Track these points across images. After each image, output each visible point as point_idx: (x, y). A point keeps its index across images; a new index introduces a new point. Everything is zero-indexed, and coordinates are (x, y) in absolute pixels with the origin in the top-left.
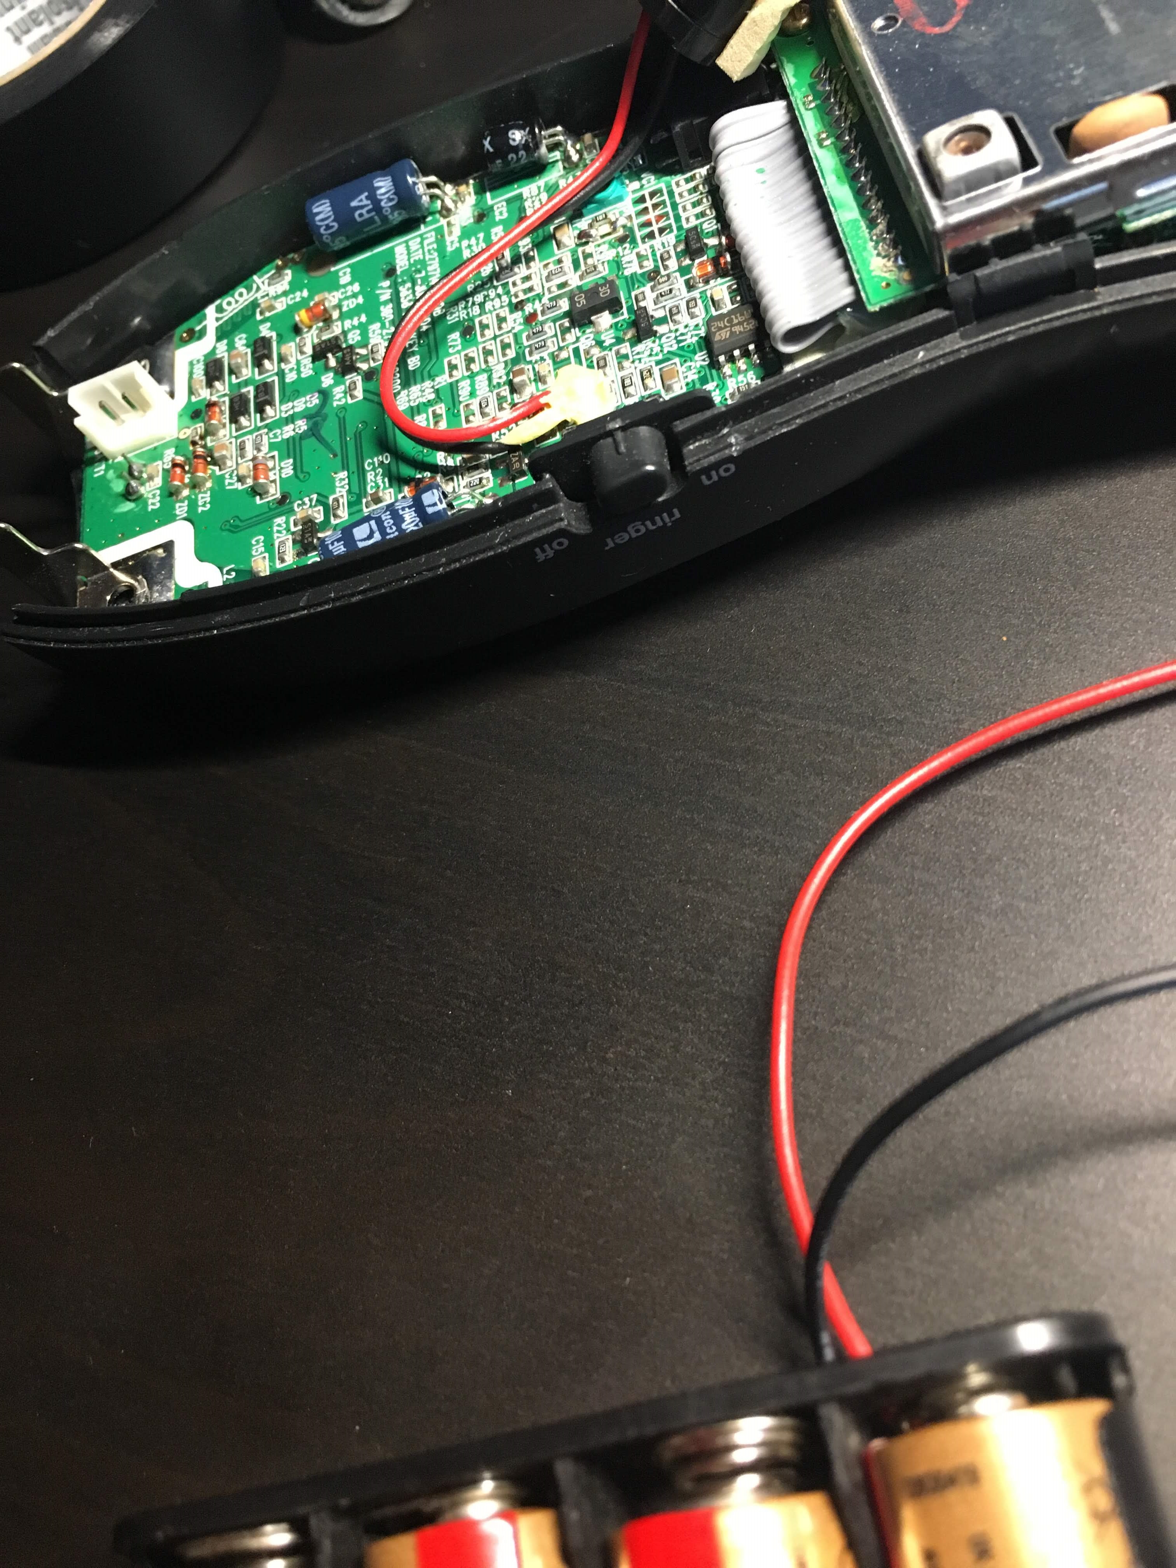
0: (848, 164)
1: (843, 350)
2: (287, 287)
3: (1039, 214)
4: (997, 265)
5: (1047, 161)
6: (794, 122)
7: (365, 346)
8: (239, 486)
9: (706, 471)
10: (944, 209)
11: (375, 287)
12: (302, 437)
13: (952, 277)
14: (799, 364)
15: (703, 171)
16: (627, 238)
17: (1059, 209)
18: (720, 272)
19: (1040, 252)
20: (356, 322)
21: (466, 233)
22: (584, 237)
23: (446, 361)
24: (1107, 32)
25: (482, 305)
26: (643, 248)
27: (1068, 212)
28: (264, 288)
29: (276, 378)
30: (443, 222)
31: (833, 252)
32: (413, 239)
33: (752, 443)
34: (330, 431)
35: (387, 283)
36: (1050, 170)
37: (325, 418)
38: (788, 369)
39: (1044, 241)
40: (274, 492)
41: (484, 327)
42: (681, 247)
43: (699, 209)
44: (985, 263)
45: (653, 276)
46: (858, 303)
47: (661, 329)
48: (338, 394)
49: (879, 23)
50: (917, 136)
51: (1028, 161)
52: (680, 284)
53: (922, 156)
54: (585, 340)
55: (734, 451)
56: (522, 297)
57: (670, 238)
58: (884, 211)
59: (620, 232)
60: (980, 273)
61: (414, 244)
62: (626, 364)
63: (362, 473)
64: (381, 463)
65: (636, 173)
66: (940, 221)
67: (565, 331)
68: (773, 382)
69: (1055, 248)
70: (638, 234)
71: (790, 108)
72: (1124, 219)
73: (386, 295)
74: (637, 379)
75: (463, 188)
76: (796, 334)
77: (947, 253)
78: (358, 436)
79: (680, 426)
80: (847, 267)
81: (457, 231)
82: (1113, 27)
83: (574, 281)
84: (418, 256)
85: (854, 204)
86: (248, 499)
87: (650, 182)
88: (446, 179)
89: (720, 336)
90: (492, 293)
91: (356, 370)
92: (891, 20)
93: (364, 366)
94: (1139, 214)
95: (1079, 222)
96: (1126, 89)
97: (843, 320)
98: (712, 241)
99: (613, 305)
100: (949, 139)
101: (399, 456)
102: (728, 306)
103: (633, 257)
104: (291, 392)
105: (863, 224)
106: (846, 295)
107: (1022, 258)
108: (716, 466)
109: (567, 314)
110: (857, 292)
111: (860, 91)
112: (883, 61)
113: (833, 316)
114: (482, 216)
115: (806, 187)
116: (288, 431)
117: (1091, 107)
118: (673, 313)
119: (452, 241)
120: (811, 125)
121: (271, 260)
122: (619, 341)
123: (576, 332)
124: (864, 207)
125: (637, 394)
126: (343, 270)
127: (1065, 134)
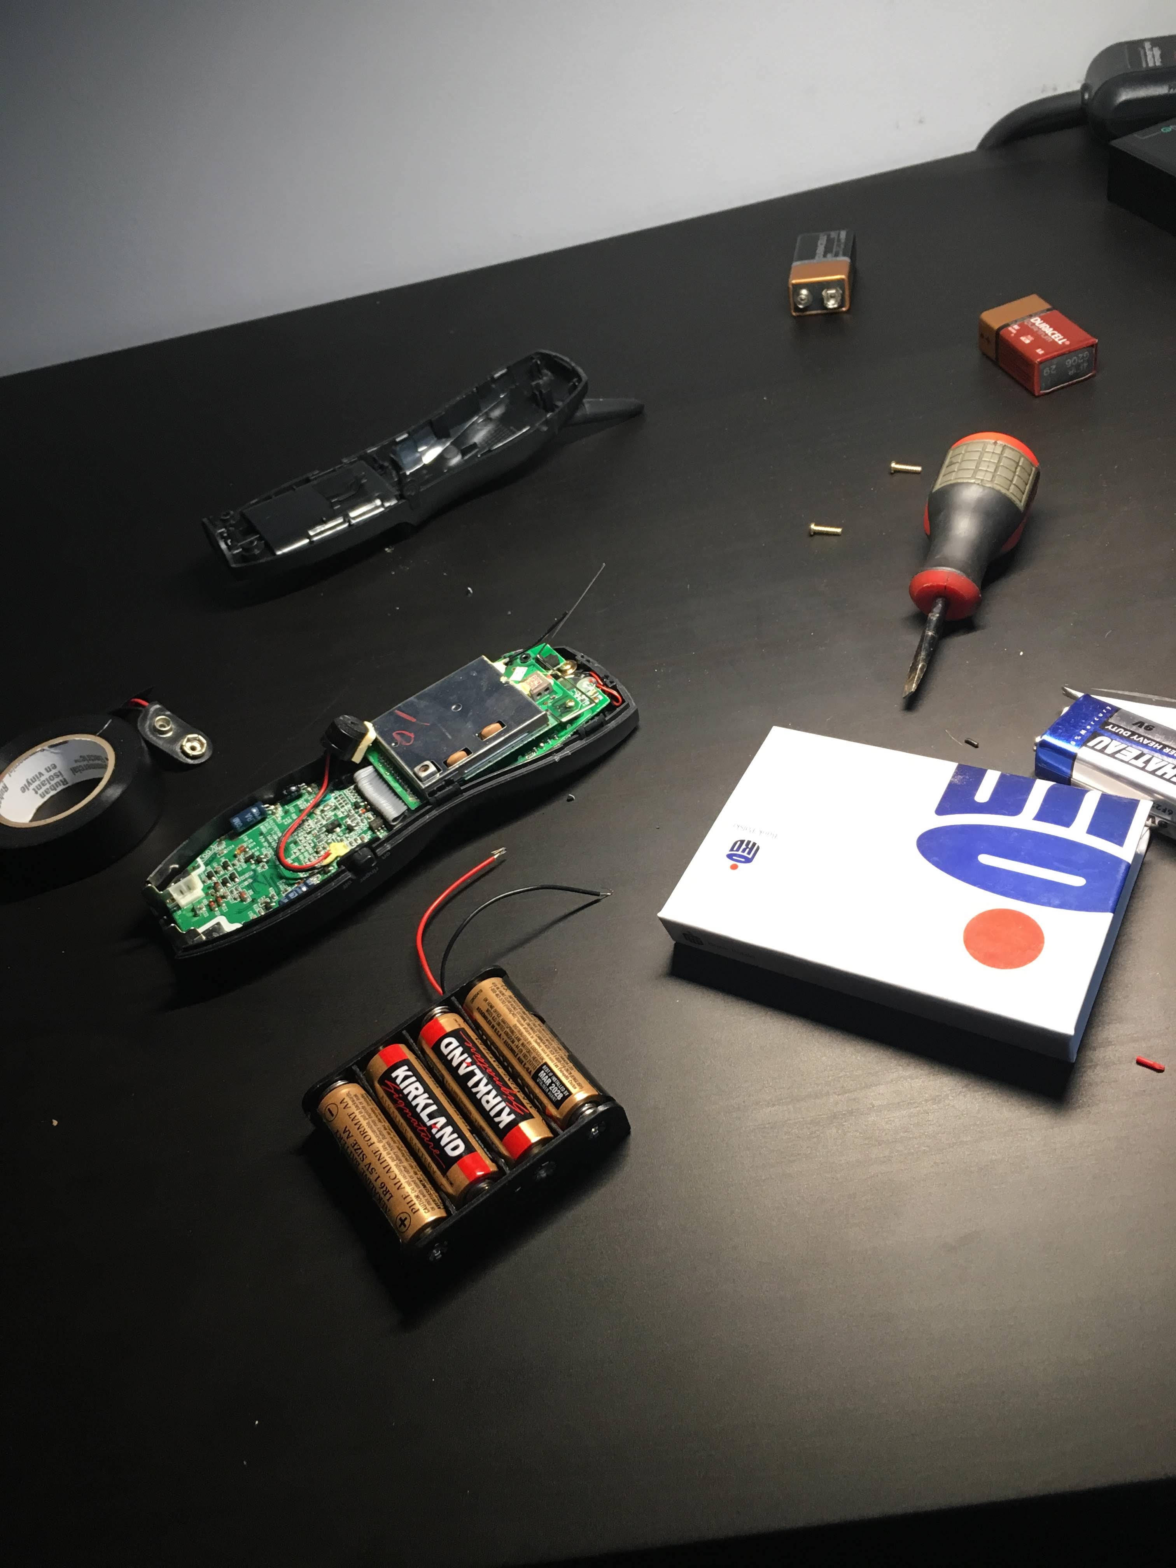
0: (395, 778)
1: (409, 820)
2: (225, 846)
3: (445, 781)
4: (439, 793)
5: (443, 770)
6: (376, 770)
7: (262, 855)
8: (236, 901)
9: (383, 855)
10: (423, 784)
11: (258, 839)
12: (252, 883)
13: (430, 798)
14: (397, 827)
15: (352, 787)
16: (336, 808)
17: (449, 778)
18: (368, 811)
19: (447, 789)
20: (256, 849)
21: (283, 818)
22: (322, 811)
23: (292, 852)
24: (448, 738)
25: (297, 835)
26: (342, 810)
27: (452, 779)
28: (217, 848)
29: (234, 871)
30: (274, 817)
31: (398, 799)
32: (265, 823)
33: (393, 846)
34: (260, 879)
35: (262, 837)
36: (445, 771)
37: (257, 876)
38: (395, 828)
39: (448, 786)
40: (249, 900)
41: (300, 840)
42: (354, 807)
43: (355, 797)
44: (436, 794)
45: (348, 816)
46: (409, 809)
47: (355, 828)
48: (259, 869)
49: (393, 744)
50: (412, 769)
51: (439, 770)
52: (356, 816)
53: (415, 774)
54: (334, 836)
55: (389, 848)
56: (309, 830)
57: (350, 806)
58: (408, 787)
59: (334, 807)
60: (436, 796)
61: (267, 825)
62: (349, 839)
63: (278, 887)
64: (283, 882)
65: (332, 791)
66: (423, 787)
67: (327, 836)
68: (391, 832)
69: (451, 787)
70: (339, 807)
71: (374, 767)
72: (465, 777)
73: (263, 840)
74: (354, 842)
75: (277, 806)
76: (395, 820)
77: (427, 793)
78: (271, 878)
79: (374, 846)
80: (403, 801)
81: (280, 819)
82: (450, 737)
83: (324, 822)
84: (269, 827)
85: (400, 787)
86: (241, 903)
87: (337, 793)
88: (271, 804)
89: (374, 825)
90: (299, 831)
91: (263, 861)
92: (396, 744)
93: (265, 860)
94: (467, 776)
95: (455, 780)
96: (455, 751)
97: (406, 814)
98: (362, 804)
99: (339, 826)
100: (420, 769)
101: (287, 879)
102: (373, 818)
103: (340, 812)
104: (241, 873)
105: (404, 791)
106: (405, 808)
107: (444, 791)
108: (385, 853)
109: (326, 831)
110: (408, 807)
111: (392, 760)
112: (398, 753)
113: (403, 814)
114: (286, 812)
115: (385, 786)
116: (246, 883)
117: (449, 756)
118: (358, 823)
119: (279, 820)
120: (382, 770)
121: (216, 840)
122: (344, 834)
123: (330, 835)
124: (403, 787)
125: (355, 845)
126: (244, 837)
127: (445, 763)
